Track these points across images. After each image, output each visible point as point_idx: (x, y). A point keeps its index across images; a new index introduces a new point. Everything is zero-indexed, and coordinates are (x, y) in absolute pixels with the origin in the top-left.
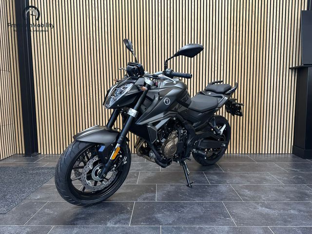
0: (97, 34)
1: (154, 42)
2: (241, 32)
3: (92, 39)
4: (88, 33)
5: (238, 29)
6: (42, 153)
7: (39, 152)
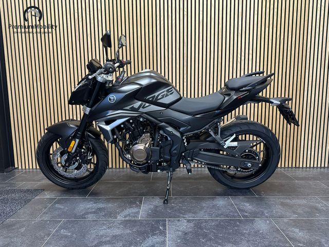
0: (88, 13)
1: (162, 22)
2: (276, 10)
3: (80, 20)
4: (76, 11)
5: (272, 6)
6: (20, 168)
7: (16, 166)
